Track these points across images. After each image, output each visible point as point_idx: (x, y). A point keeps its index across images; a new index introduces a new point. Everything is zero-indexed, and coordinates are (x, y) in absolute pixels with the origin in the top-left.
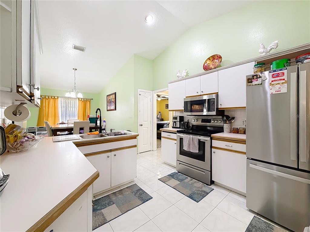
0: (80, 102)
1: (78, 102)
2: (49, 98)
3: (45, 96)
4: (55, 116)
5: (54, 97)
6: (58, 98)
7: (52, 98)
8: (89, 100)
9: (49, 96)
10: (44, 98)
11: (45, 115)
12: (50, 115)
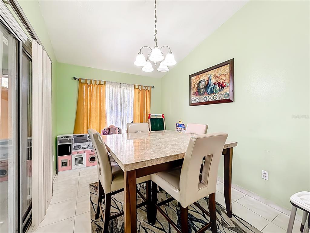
0: (137, 91)
1: (133, 91)
2: (91, 83)
3: (86, 80)
4: (101, 115)
5: (100, 82)
6: (105, 84)
7: (96, 84)
8: (149, 88)
9: (91, 81)
10: (85, 83)
11: (85, 114)
12: (93, 114)
